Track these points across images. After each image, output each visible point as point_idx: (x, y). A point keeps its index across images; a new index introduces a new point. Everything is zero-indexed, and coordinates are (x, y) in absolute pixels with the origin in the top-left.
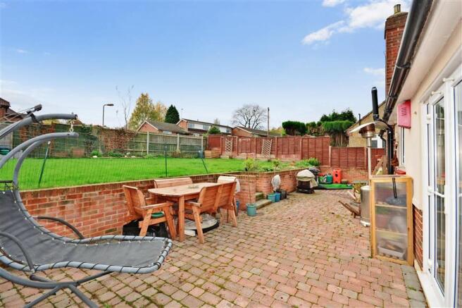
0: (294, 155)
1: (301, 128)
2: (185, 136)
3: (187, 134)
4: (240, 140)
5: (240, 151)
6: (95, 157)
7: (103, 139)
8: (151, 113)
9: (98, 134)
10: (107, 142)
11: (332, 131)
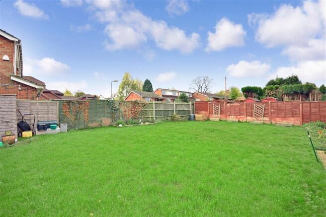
0: (292, 118)
1: (258, 91)
2: (160, 102)
3: (162, 100)
4: (228, 105)
5: (228, 114)
6: (120, 125)
7: (123, 110)
8: (132, 85)
9: (119, 106)
10: (125, 112)
11: (291, 93)
